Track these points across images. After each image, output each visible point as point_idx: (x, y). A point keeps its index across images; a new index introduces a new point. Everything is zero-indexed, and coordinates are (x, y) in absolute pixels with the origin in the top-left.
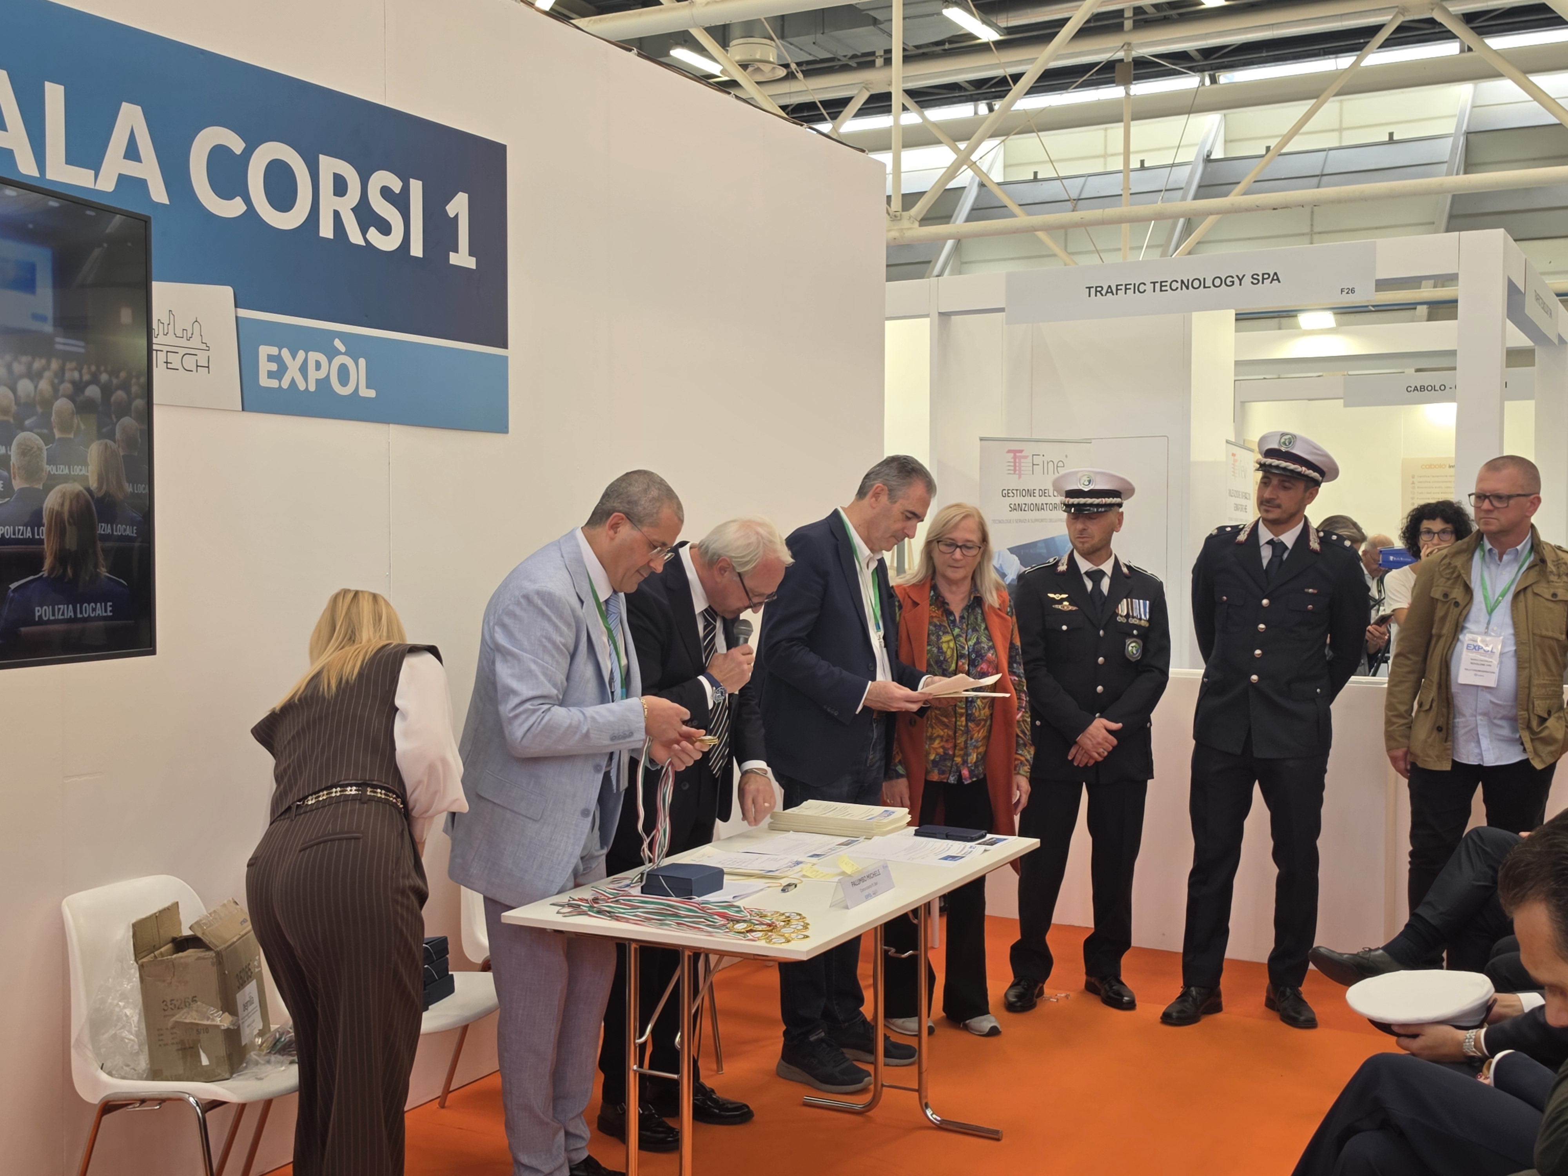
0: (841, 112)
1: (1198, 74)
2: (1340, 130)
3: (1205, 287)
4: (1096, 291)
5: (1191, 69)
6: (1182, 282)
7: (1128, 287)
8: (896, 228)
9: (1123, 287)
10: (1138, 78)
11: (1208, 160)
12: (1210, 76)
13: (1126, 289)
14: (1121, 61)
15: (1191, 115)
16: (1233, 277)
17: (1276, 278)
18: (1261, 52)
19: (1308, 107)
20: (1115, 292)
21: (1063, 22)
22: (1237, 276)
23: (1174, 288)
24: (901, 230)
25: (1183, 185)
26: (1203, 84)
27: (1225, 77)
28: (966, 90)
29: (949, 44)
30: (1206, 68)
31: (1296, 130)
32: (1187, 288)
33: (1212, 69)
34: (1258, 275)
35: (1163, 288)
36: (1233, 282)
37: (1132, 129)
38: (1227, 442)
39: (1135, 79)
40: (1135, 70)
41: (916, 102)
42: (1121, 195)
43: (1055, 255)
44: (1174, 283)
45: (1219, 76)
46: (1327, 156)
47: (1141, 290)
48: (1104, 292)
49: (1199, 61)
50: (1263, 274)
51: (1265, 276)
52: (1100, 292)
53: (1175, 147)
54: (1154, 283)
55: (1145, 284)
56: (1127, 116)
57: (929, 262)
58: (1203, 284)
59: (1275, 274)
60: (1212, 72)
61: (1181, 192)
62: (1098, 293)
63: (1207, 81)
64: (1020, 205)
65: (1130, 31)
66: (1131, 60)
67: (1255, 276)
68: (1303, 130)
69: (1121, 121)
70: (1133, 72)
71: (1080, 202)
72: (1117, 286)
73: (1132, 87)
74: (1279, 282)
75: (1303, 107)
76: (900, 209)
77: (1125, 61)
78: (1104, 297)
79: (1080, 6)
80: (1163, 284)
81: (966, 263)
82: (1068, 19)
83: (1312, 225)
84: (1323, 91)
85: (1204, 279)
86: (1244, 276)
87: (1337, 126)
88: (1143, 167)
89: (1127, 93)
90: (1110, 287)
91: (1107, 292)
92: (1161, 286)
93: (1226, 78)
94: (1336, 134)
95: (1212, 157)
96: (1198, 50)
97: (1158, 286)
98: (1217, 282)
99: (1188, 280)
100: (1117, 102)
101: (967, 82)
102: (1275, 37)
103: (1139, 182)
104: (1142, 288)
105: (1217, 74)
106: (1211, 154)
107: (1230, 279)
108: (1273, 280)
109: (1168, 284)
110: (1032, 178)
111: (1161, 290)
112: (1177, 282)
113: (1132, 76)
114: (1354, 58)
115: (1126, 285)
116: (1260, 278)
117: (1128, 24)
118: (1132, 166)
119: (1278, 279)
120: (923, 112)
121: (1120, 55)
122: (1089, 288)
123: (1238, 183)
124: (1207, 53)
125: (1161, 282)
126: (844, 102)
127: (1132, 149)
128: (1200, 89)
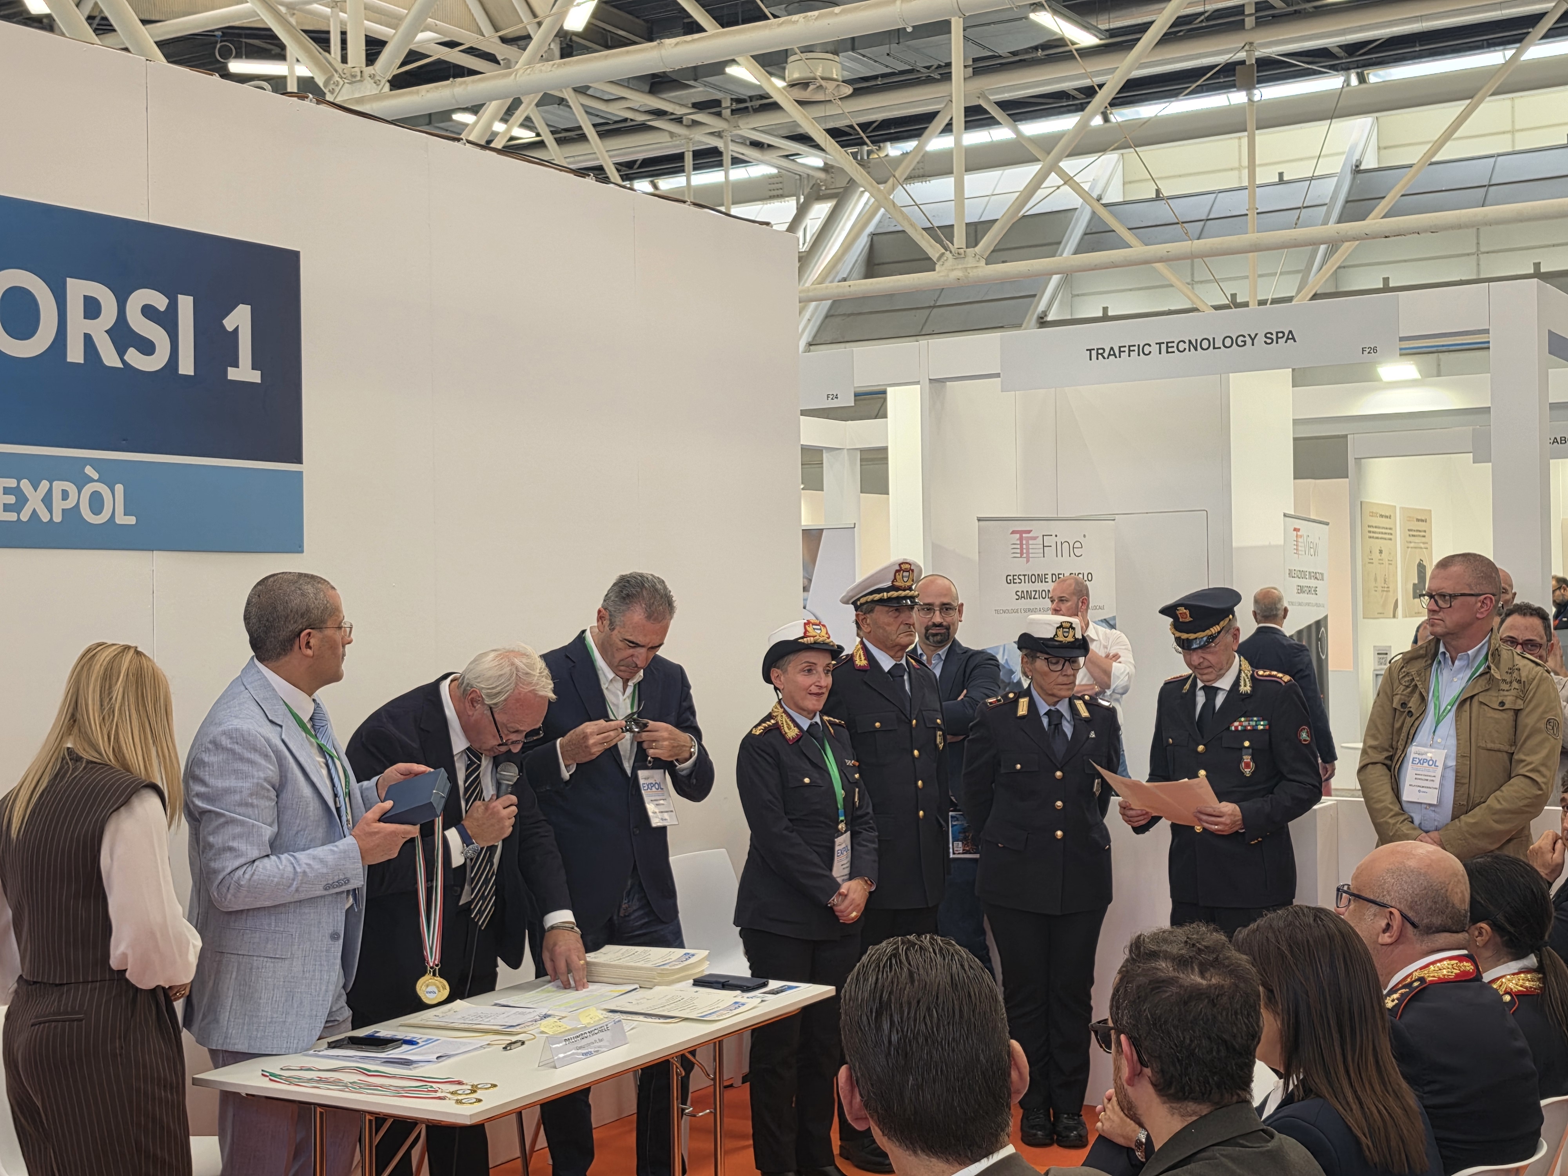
0: (926, 128)
1: (1342, 72)
2: (1513, 132)
3: (1214, 348)
4: (1098, 354)
5: (1334, 68)
6: (1190, 342)
7: (1132, 348)
8: (960, 266)
9: (1126, 349)
10: (1262, 80)
11: (1357, 170)
12: (1358, 74)
13: (1130, 351)
14: (1243, 62)
15: (1334, 120)
16: (1244, 337)
17: (1291, 336)
18: (1415, 46)
19: (1463, 108)
20: (1117, 355)
21: (1144, 28)
22: (1249, 335)
23: (1181, 349)
24: (966, 268)
25: (1327, 201)
26: (1348, 85)
27: (1375, 75)
28: (1074, 98)
29: (1043, 50)
30: (1351, 66)
31: (1448, 135)
32: (1196, 349)
33: (1358, 67)
34: (1272, 334)
35: (1170, 350)
36: (1245, 342)
37: (1258, 139)
38: (1285, 515)
39: (1259, 82)
40: (1258, 72)
41: (1009, 115)
42: (1247, 215)
43: (1172, 286)
44: (1182, 343)
45: (1368, 74)
46: (1495, 162)
47: (1146, 352)
48: (1106, 355)
49: (1341, 58)
50: (1277, 333)
51: (1279, 336)
52: (1101, 354)
53: (1312, 158)
54: (1160, 344)
55: (1150, 345)
56: (1251, 124)
57: (1034, 296)
58: (1212, 344)
59: (1290, 332)
60: (1359, 70)
61: (1325, 208)
62: (1100, 356)
63: (1354, 81)
64: (1129, 229)
65: (1252, 29)
66: (1254, 62)
67: (1269, 335)
68: (1455, 136)
69: (1246, 130)
70: (1256, 75)
71: (1209, 222)
72: (1120, 347)
73: (1256, 92)
74: (1295, 341)
75: (1456, 108)
76: (964, 246)
77: (1247, 63)
78: (1106, 360)
79: (1164, 9)
80: (1170, 345)
81: (1078, 295)
82: (1152, 23)
83: (1478, 243)
84: (1479, 89)
85: (1214, 339)
86: (1256, 335)
87: (1509, 128)
88: (1281, 180)
89: (1250, 100)
90: (1112, 348)
91: (1109, 355)
92: (1168, 347)
93: (1377, 76)
94: (1508, 136)
95: (1362, 167)
96: (1340, 47)
97: (1164, 347)
98: (1228, 342)
99: (1196, 340)
100: (1238, 110)
101: (1076, 89)
102: (1426, 30)
103: (1267, 200)
104: (1147, 349)
105: (1365, 72)
106: (1361, 163)
107: (1241, 338)
108: (1288, 339)
109: (1175, 345)
110: (1154, 196)
111: (1168, 352)
112: (1184, 342)
113: (1255, 79)
114: (1514, 51)
115: (1129, 346)
116: (1274, 337)
117: (1250, 22)
118: (1258, 182)
119: (1293, 338)
120: (1016, 126)
121: (1242, 55)
122: (1090, 350)
123: (1384, 197)
124: (1351, 49)
125: (1167, 343)
126: (930, 117)
127: (1257, 162)
128: (1344, 90)
